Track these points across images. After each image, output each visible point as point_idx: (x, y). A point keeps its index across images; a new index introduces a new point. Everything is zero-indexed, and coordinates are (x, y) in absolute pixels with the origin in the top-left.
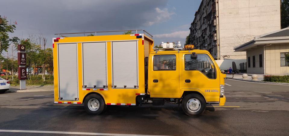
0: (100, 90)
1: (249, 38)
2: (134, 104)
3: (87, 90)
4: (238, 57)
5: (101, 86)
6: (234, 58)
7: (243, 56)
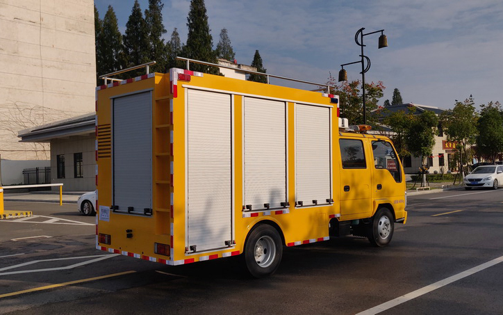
0: (277, 213)
1: (41, 112)
2: (327, 238)
3: (252, 215)
4: (16, 155)
5: (277, 203)
6: (8, 156)
7: (28, 154)
